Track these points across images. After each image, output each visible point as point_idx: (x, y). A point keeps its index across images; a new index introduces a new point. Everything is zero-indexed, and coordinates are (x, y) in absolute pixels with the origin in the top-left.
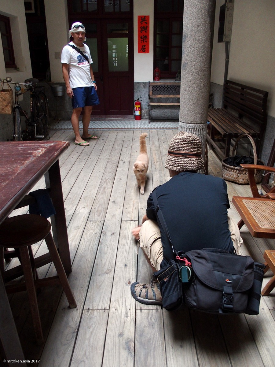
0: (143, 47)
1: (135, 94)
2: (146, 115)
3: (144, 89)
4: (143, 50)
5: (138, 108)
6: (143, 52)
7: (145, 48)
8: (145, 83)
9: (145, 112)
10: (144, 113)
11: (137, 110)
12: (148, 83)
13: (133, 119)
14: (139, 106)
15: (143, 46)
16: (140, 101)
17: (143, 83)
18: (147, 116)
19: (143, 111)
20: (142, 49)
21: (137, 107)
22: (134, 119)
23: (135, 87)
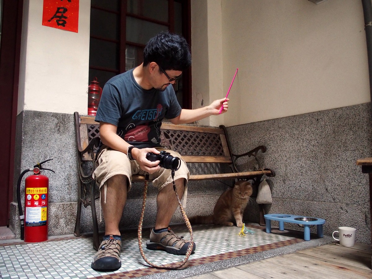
0: (58, 12)
1: (23, 149)
2: (62, 221)
3: (57, 135)
4: (58, 21)
5: (41, 195)
6: (59, 24)
7: (65, 18)
8: (61, 118)
9: (60, 213)
10: (57, 216)
11: (36, 203)
12: (72, 118)
13: (15, 238)
14: (43, 190)
15: (61, 10)
16: (45, 173)
17: (55, 115)
18: (67, 224)
19: (53, 209)
20: (55, 16)
21: (36, 192)
22: (20, 240)
23: (28, 127)
